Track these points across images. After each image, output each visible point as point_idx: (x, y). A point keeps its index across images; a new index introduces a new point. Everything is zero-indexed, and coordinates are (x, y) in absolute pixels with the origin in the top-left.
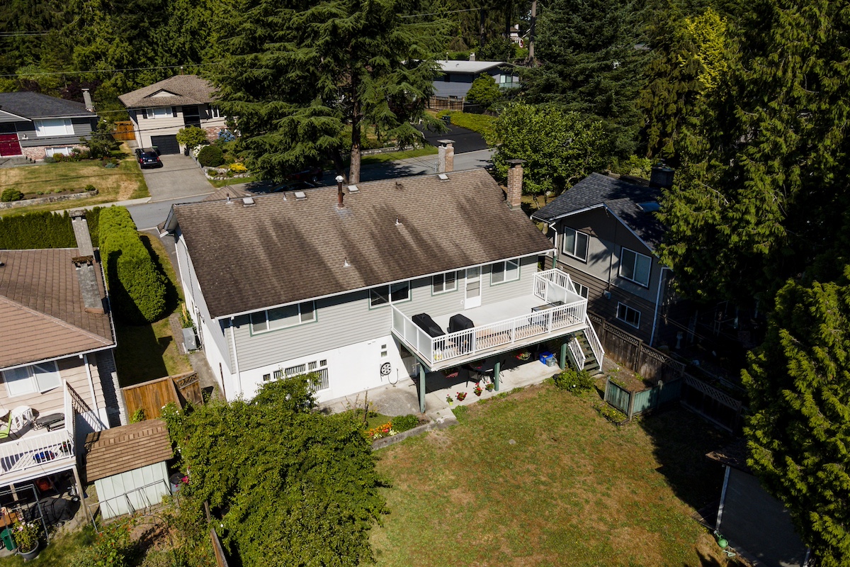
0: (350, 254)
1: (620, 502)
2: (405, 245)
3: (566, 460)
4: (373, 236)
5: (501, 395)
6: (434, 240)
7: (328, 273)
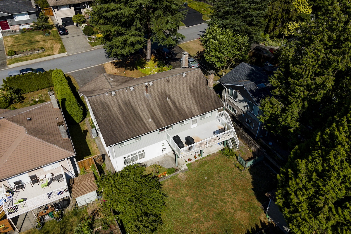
0: (151, 115)
1: (239, 201)
2: (170, 109)
3: (223, 186)
4: (159, 106)
5: (203, 158)
6: (181, 106)
7: (144, 124)
